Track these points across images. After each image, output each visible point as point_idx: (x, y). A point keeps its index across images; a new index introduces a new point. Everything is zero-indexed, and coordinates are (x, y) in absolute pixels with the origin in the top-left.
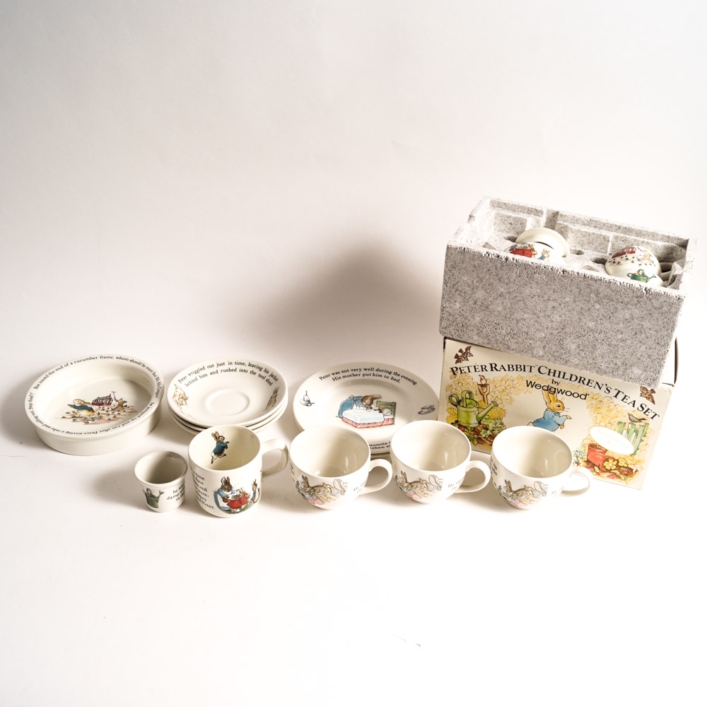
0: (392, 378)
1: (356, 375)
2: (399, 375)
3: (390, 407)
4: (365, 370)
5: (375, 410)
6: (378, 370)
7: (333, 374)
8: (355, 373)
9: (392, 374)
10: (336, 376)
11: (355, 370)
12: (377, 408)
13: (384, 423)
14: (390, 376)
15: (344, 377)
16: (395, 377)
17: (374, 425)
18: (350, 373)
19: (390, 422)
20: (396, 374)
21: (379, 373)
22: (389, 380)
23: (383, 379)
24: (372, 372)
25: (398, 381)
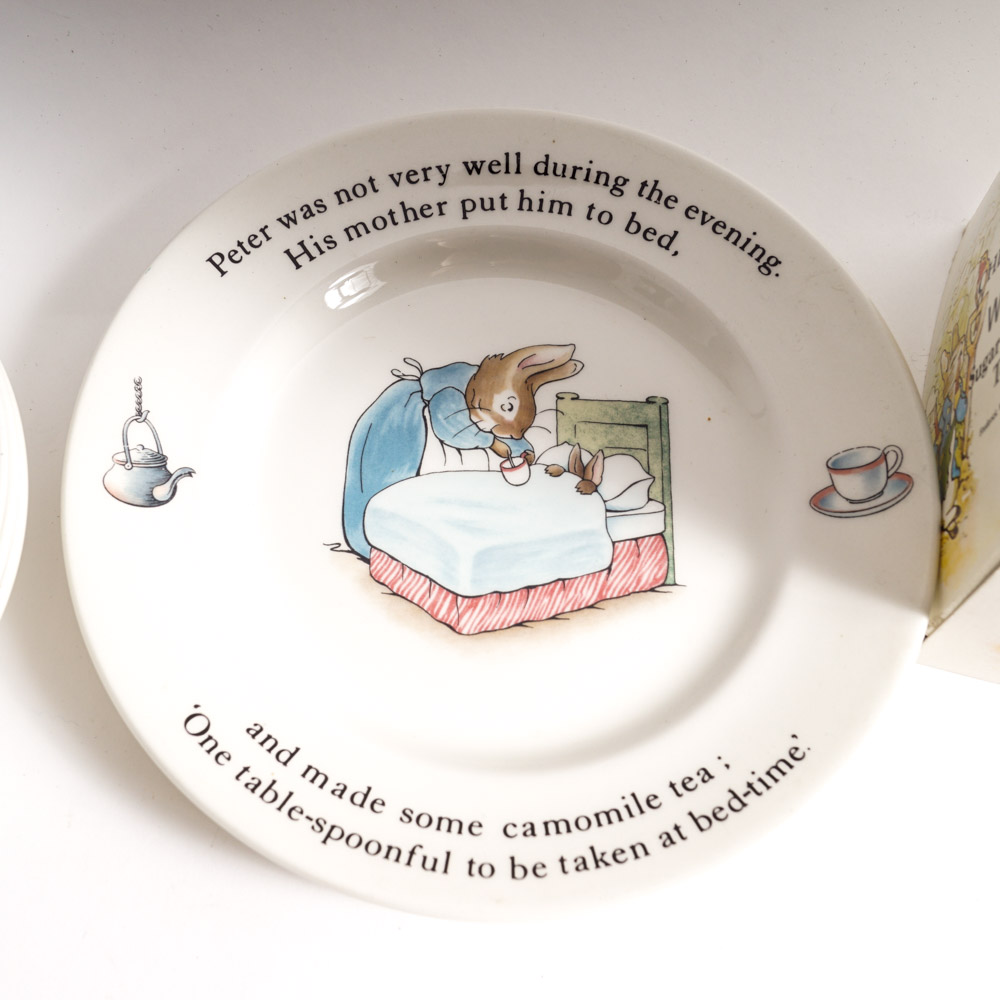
0: (633, 224)
1: (423, 212)
2: (669, 201)
3: (636, 438)
4: (473, 168)
5: (554, 472)
6: (545, 168)
7: (288, 221)
8: (415, 195)
9: (631, 189)
10: (304, 229)
11: (410, 176)
12: (561, 457)
13: (618, 582)
14: (621, 208)
15: (354, 231)
16: (652, 215)
17: (559, 603)
18: (388, 198)
19: (649, 571)
20: (651, 191)
21: (556, 189)
22: (614, 239)
23: (576, 228)
24: (510, 187)
25: (667, 242)
